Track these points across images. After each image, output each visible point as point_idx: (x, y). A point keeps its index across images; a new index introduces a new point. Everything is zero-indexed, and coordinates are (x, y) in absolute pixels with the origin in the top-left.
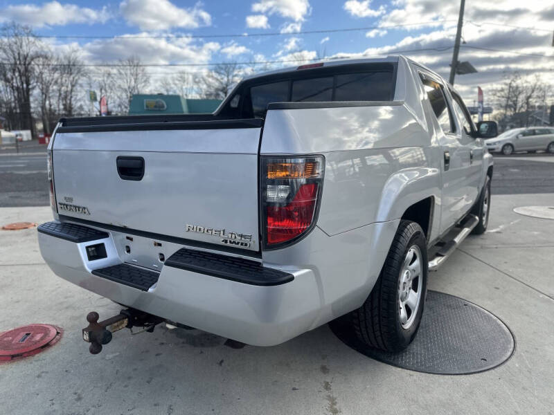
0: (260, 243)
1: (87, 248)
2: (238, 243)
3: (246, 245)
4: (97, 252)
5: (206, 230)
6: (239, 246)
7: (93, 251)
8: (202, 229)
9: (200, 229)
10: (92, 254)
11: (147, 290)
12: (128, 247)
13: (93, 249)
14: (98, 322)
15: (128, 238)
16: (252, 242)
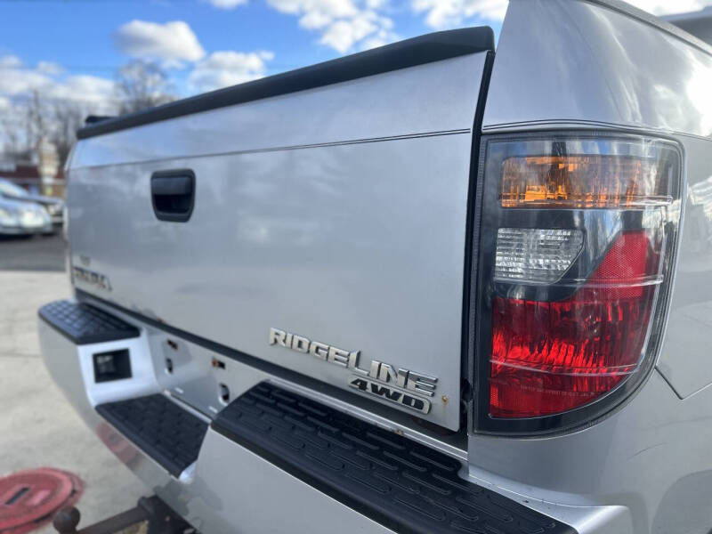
0: (462, 407)
1: (96, 357)
2: (396, 396)
3: (419, 405)
4: (116, 367)
5: (313, 348)
6: (398, 405)
7: (106, 363)
8: (305, 345)
9: (300, 343)
10: (103, 369)
11: (178, 475)
12: (169, 361)
13: (108, 358)
14: (79, 527)
15: (170, 343)
16: (437, 401)
